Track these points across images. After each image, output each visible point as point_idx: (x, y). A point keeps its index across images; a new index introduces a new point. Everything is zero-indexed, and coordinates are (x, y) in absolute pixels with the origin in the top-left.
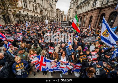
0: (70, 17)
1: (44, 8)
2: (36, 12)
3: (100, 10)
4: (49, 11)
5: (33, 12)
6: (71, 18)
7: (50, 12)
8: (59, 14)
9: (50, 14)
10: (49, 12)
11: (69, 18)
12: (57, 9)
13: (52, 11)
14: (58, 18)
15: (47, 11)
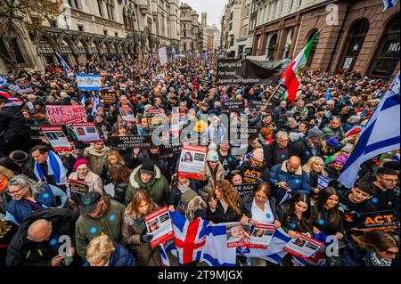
0: (232, 36)
1: (136, 6)
2: (111, 22)
3: (349, 8)
4: (155, 15)
5: (100, 20)
6: (236, 38)
7: (159, 18)
8: (189, 27)
9: (157, 26)
10: (154, 20)
11: (229, 39)
12: (181, 8)
13: (166, 15)
14: (188, 42)
15: (147, 15)
